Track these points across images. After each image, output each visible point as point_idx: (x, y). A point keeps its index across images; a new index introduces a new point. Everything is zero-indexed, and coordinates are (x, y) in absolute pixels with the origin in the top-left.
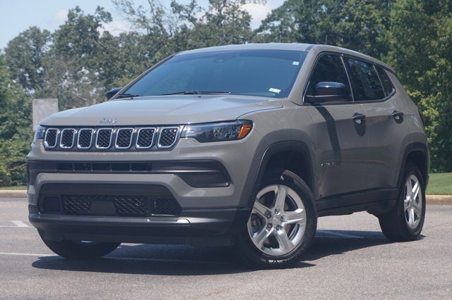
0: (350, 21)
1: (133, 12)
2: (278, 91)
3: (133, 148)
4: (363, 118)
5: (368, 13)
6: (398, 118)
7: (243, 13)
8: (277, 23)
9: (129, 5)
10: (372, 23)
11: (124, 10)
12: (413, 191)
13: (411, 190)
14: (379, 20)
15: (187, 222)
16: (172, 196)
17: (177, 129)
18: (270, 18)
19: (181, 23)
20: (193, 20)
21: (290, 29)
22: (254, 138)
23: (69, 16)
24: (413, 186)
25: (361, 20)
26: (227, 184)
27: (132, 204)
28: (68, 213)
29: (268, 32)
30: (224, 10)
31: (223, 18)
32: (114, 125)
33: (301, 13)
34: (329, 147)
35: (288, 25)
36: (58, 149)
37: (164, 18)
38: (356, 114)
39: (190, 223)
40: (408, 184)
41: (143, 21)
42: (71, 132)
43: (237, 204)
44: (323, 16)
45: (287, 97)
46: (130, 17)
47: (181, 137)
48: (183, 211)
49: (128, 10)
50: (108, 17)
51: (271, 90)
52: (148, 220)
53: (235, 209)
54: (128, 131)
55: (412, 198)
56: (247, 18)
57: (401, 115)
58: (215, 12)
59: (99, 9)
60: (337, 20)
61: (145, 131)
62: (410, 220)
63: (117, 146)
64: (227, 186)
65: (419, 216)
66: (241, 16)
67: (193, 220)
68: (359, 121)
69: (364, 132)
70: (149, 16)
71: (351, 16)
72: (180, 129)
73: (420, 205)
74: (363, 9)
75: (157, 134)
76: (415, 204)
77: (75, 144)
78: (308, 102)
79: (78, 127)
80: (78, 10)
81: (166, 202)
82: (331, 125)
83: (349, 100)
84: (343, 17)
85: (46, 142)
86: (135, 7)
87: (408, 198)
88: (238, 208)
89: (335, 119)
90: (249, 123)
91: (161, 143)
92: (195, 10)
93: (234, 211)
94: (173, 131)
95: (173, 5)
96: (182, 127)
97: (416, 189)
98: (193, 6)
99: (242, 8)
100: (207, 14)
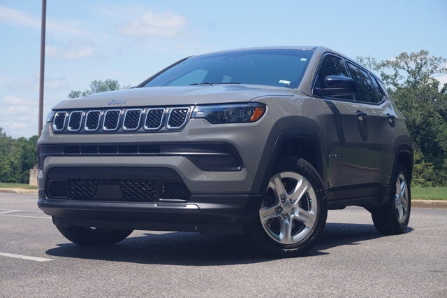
2: (288, 82)
3: (141, 129)
4: (364, 115)
6: (390, 120)
7: (433, 79)
12: (401, 188)
13: (399, 188)
15: (196, 207)
16: (182, 180)
17: (187, 110)
20: (396, 85)
22: (268, 121)
24: (401, 184)
26: (239, 168)
27: (139, 188)
28: (74, 198)
30: (418, 78)
32: (123, 106)
36: (66, 132)
38: (358, 111)
39: (199, 209)
42: (79, 115)
45: (297, 88)
47: (191, 118)
48: (193, 196)
51: (281, 81)
52: (155, 205)
53: (247, 195)
54: (137, 112)
55: (400, 194)
57: (393, 118)
58: (412, 79)
61: (154, 111)
63: (125, 128)
64: (240, 171)
65: (406, 209)
66: (431, 82)
67: (203, 206)
68: (361, 118)
72: (191, 109)
73: (406, 200)
75: (166, 115)
76: (403, 200)
77: (83, 127)
78: (317, 94)
79: (85, 110)
81: (174, 185)
85: (54, 126)
89: (341, 113)
90: (262, 106)
91: (171, 124)
92: (397, 78)
94: (183, 111)
95: (382, 75)
96: (193, 107)
97: (403, 186)
98: (396, 75)
99: (431, 76)
100: (408, 81)
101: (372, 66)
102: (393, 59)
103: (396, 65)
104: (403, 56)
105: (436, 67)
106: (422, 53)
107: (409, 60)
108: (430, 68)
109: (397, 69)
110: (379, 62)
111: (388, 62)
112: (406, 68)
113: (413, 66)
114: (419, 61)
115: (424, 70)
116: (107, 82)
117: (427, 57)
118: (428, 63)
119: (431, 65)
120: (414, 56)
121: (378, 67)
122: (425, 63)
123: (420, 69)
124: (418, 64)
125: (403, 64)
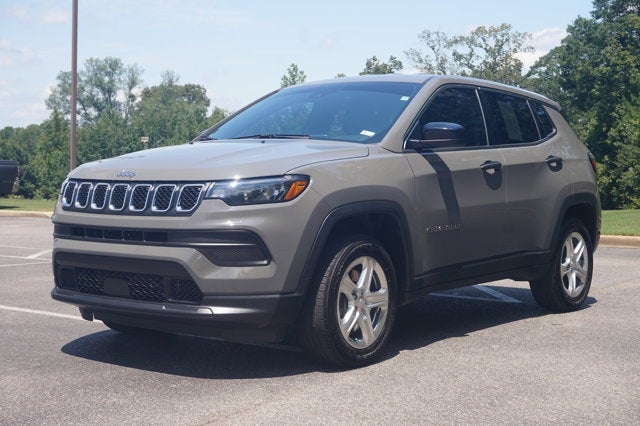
0: (606, 66)
1: (421, 61)
2: (371, 134)
3: (149, 211)
4: (497, 167)
5: (623, 59)
6: (554, 164)
7: (516, 60)
8: (544, 69)
9: (418, 54)
10: (627, 67)
11: (414, 60)
12: (576, 251)
13: (572, 251)
14: (633, 65)
15: (210, 312)
16: (191, 277)
17: (201, 187)
18: (538, 65)
19: (461, 70)
20: (471, 67)
21: (555, 74)
22: (309, 199)
23: (367, 64)
24: (575, 246)
25: (616, 65)
26: (265, 262)
29: (536, 76)
30: (498, 58)
31: (498, 65)
33: (564, 59)
34: (441, 205)
35: (553, 70)
36: (73, 209)
37: (447, 65)
38: (487, 162)
39: (213, 314)
40: (568, 244)
41: (430, 69)
43: (280, 289)
44: (584, 61)
45: (380, 142)
46: (419, 65)
47: (205, 198)
48: (205, 297)
49: (417, 59)
50: (399, 65)
51: (363, 132)
52: (164, 307)
54: (146, 188)
55: (573, 260)
56: (519, 66)
57: (559, 162)
58: (490, 60)
59: (392, 58)
60: (597, 65)
61: (163, 188)
62: (570, 288)
63: (130, 208)
65: (583, 280)
66: (513, 63)
68: (491, 171)
69: (500, 185)
70: (434, 64)
71: (608, 61)
72: (205, 187)
73: (585, 268)
74: (618, 55)
75: (177, 193)
76: (579, 267)
78: (410, 148)
80: (375, 59)
81: (187, 288)
82: (444, 177)
83: (482, 144)
84: (602, 62)
85: (64, 199)
86: (423, 57)
87: (568, 260)
88: (281, 294)
89: (451, 169)
90: (305, 179)
92: (473, 58)
93: (275, 299)
94: (196, 189)
95: (454, 54)
96: (208, 184)
97: (580, 248)
98: (471, 55)
99: (515, 56)
100: (484, 62)
101: (442, 43)
102: (467, 34)
103: (471, 42)
104: (480, 31)
105: (520, 45)
106: (504, 27)
107: (487, 35)
108: (513, 46)
109: (473, 47)
110: (450, 38)
111: (462, 38)
112: (484, 46)
113: (492, 43)
114: (499, 37)
115: (505, 48)
116: (106, 60)
117: (510, 32)
118: (511, 40)
119: (514, 42)
120: (493, 32)
121: (449, 45)
122: (507, 40)
123: (501, 47)
124: (498, 41)
125: (479, 41)
